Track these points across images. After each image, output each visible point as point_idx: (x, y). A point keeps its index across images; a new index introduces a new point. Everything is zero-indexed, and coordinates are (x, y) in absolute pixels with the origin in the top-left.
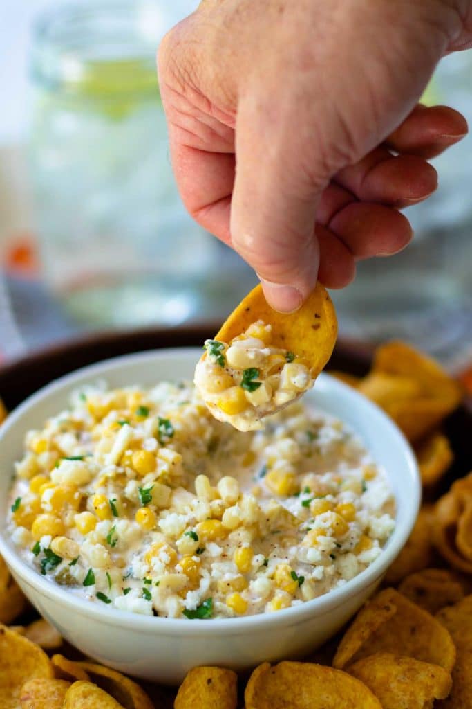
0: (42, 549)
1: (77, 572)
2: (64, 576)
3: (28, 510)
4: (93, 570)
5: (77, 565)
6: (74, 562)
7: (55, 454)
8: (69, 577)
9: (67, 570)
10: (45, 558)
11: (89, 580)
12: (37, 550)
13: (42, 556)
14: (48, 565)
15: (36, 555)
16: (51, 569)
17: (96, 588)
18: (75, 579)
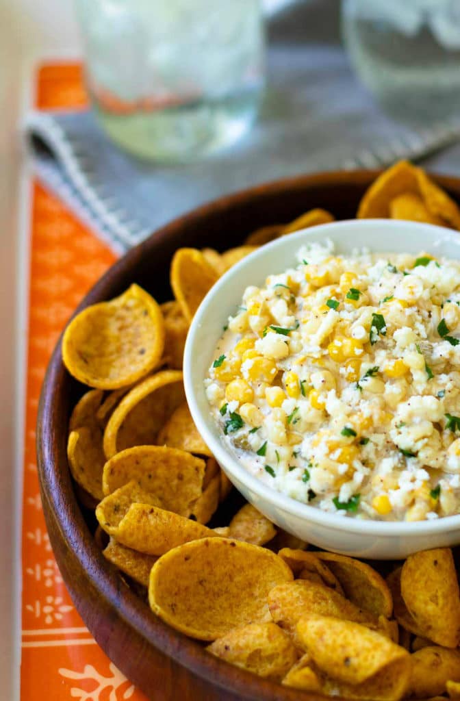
0: (228, 411)
1: (254, 440)
2: (242, 442)
3: (228, 369)
4: (269, 443)
5: (255, 434)
6: (254, 430)
7: (266, 320)
8: (246, 443)
9: (245, 437)
10: (230, 420)
11: (262, 452)
12: (223, 411)
13: (227, 418)
14: (231, 427)
15: (223, 415)
16: (232, 431)
17: (267, 460)
18: (250, 446)
